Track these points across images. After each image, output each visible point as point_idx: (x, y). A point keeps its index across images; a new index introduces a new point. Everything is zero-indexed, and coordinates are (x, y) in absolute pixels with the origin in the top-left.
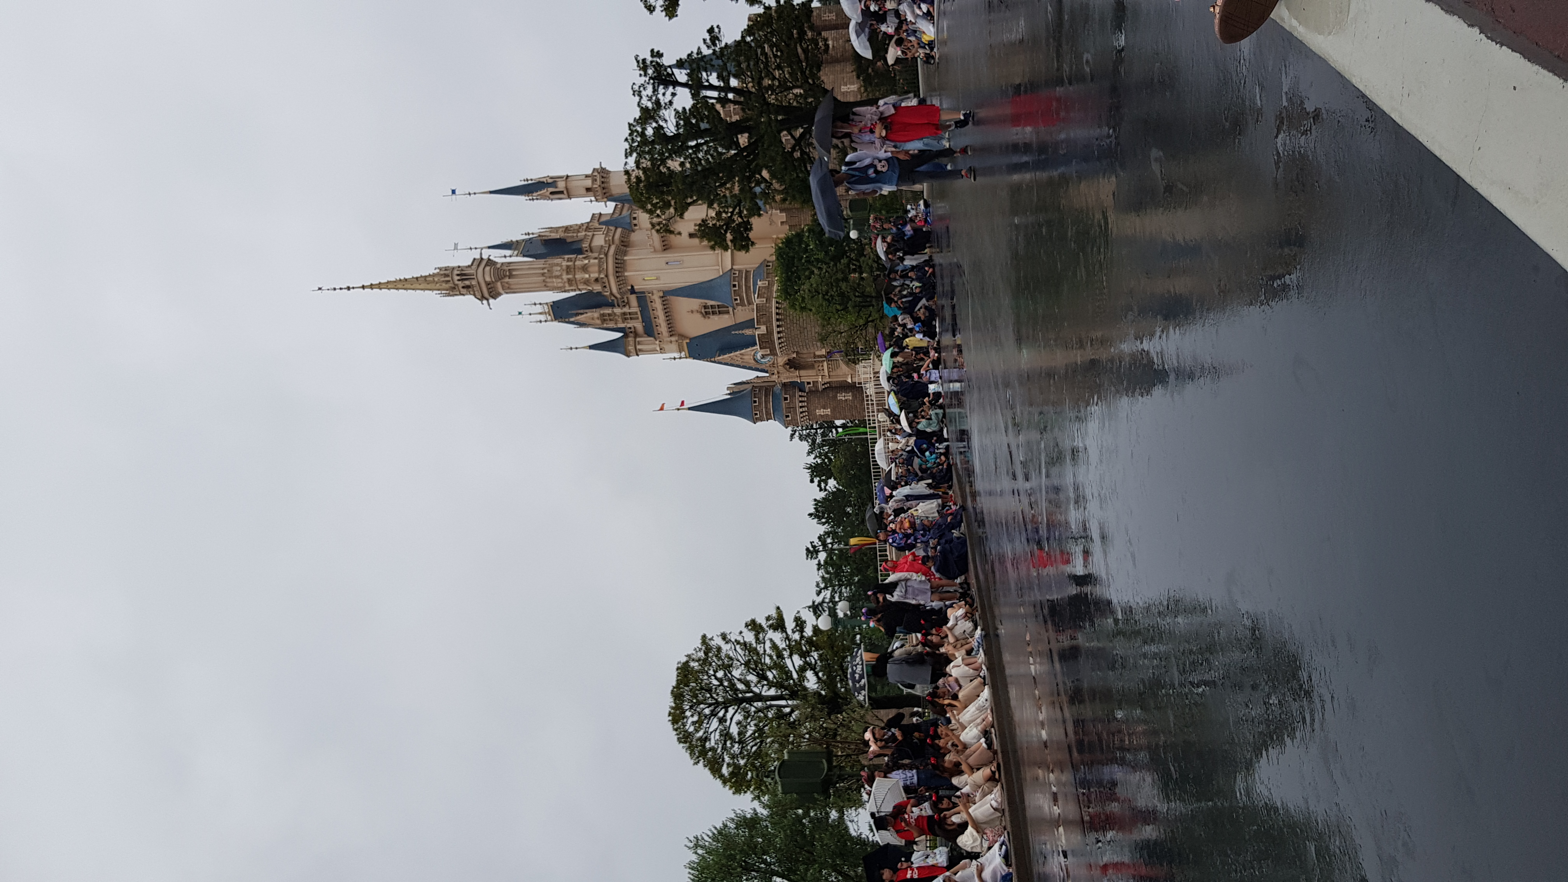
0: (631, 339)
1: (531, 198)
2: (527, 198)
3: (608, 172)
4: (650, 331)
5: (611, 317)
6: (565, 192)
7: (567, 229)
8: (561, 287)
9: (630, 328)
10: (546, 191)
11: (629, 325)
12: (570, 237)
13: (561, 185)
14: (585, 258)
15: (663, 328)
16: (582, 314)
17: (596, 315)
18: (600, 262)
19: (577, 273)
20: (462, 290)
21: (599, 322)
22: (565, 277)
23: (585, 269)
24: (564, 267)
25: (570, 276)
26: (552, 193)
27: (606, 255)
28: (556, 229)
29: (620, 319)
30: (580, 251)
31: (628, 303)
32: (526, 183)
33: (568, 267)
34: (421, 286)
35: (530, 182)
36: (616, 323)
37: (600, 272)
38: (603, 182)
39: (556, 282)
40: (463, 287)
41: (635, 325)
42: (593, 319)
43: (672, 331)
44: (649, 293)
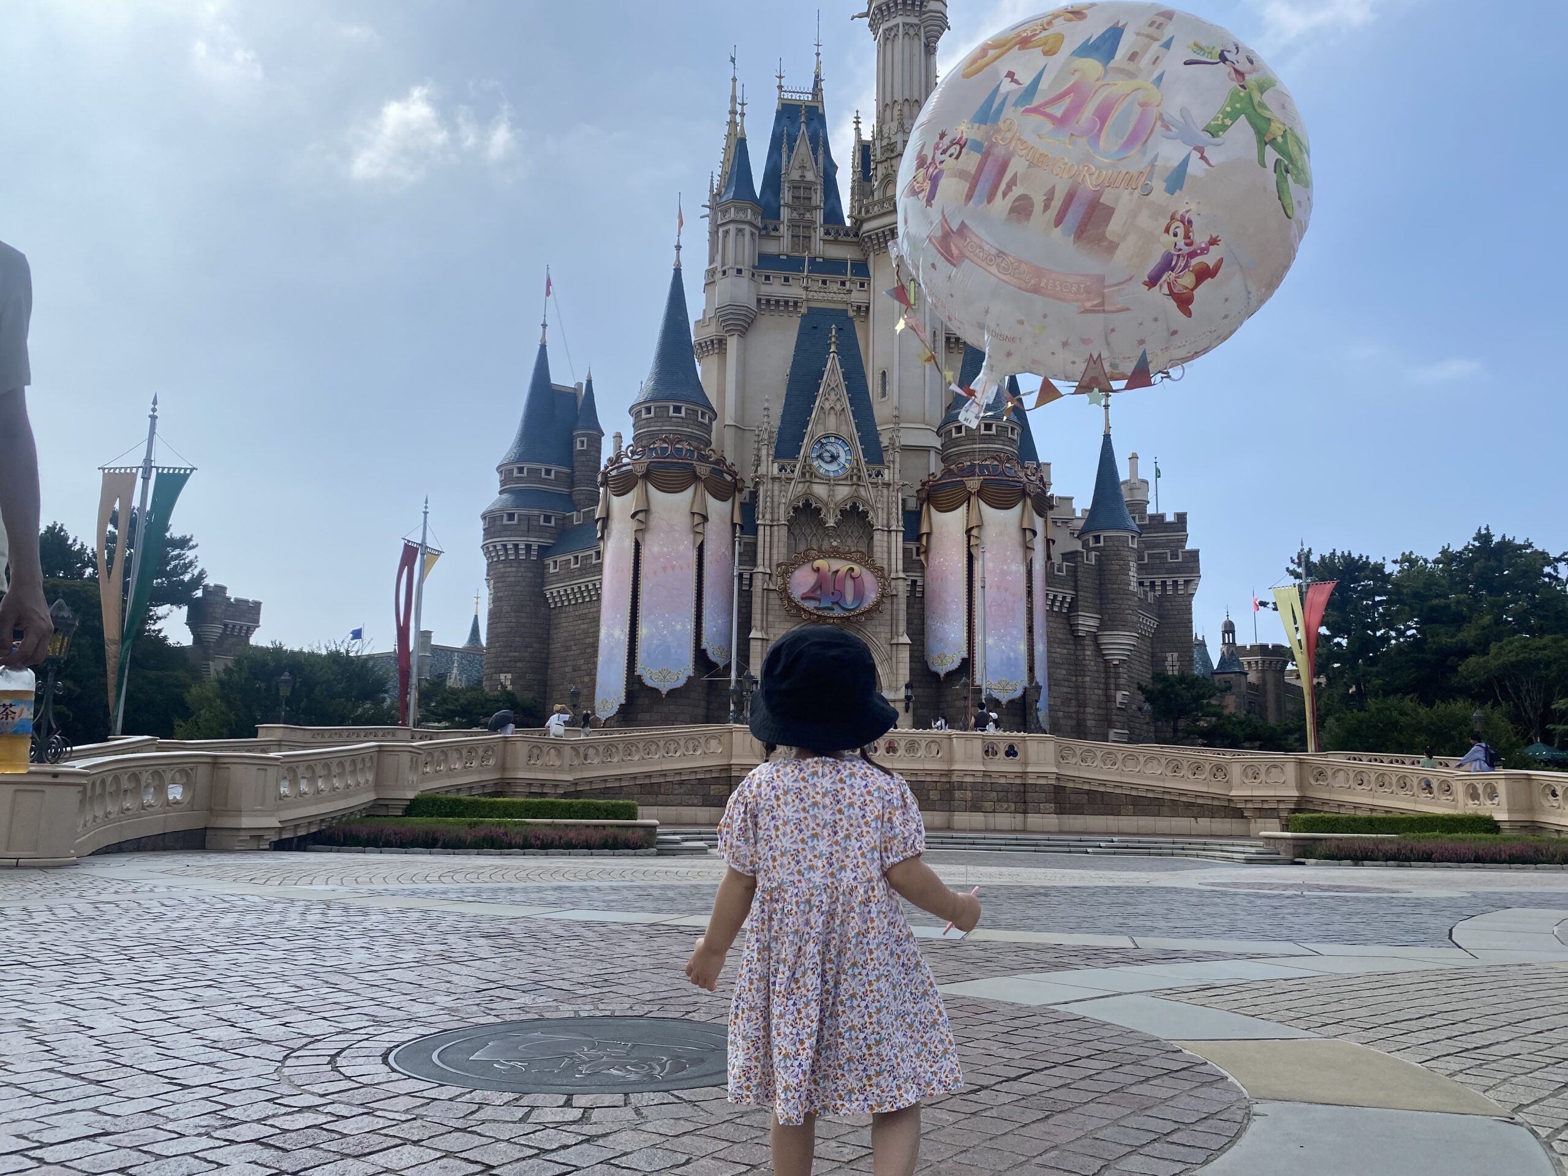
4: (769, 263)
5: (802, 202)
9: (776, 229)
11: (783, 229)
15: (776, 289)
16: (815, 151)
17: (810, 176)
21: (795, 175)
29: (795, 215)
31: (836, 241)
36: (787, 205)
42: (802, 167)
43: (767, 304)
44: (862, 285)
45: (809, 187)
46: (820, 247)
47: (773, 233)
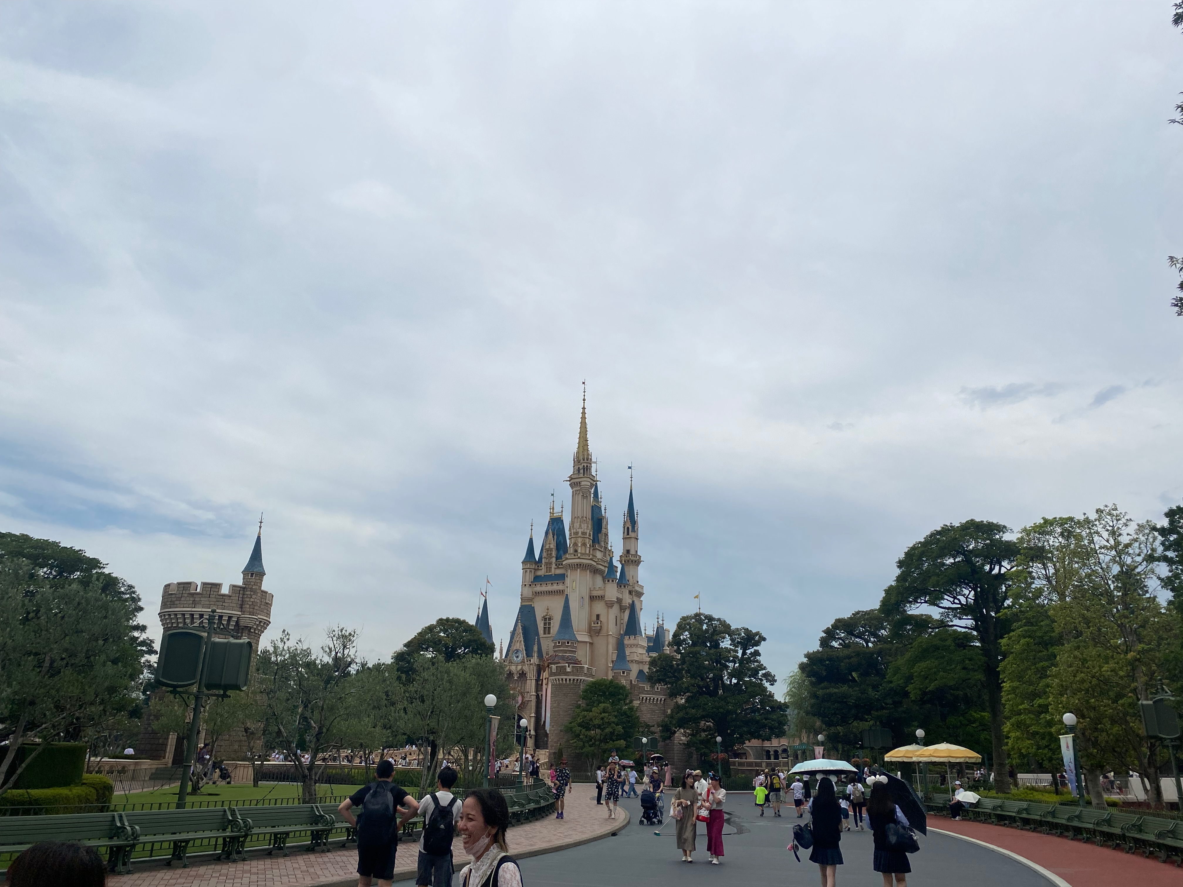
0: (533, 566)
1: (626, 514)
2: (626, 513)
3: (638, 565)
4: (537, 579)
5: (550, 556)
6: (628, 536)
7: (606, 535)
8: (573, 526)
9: (541, 566)
10: (629, 525)
11: (543, 566)
12: (601, 537)
13: (632, 534)
14: (590, 545)
15: (538, 588)
16: (553, 537)
17: (552, 546)
18: (587, 554)
19: (582, 539)
20: (578, 466)
21: (547, 547)
22: (580, 531)
23: (584, 544)
24: (585, 531)
25: (580, 534)
26: (628, 528)
27: (591, 559)
28: (606, 529)
29: (548, 560)
30: (593, 541)
31: (558, 568)
32: (635, 513)
33: (586, 533)
34: (581, 443)
35: (636, 516)
36: (545, 558)
37: (581, 553)
38: (632, 561)
39: (577, 525)
40: (579, 468)
41: (543, 570)
42: (550, 544)
43: (537, 594)
44: (563, 583)
45: (551, 550)
46: (554, 571)
47: (540, 568)
